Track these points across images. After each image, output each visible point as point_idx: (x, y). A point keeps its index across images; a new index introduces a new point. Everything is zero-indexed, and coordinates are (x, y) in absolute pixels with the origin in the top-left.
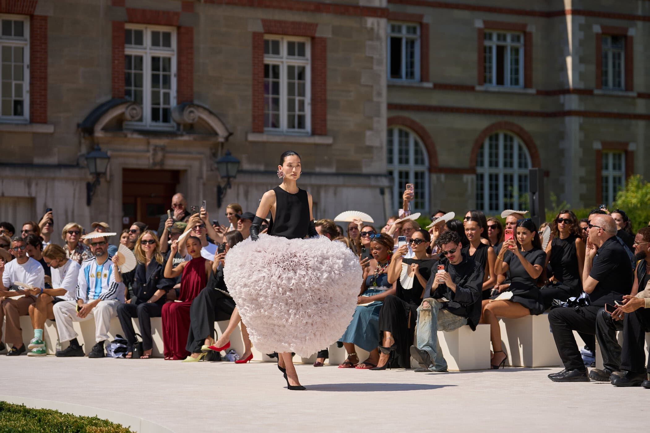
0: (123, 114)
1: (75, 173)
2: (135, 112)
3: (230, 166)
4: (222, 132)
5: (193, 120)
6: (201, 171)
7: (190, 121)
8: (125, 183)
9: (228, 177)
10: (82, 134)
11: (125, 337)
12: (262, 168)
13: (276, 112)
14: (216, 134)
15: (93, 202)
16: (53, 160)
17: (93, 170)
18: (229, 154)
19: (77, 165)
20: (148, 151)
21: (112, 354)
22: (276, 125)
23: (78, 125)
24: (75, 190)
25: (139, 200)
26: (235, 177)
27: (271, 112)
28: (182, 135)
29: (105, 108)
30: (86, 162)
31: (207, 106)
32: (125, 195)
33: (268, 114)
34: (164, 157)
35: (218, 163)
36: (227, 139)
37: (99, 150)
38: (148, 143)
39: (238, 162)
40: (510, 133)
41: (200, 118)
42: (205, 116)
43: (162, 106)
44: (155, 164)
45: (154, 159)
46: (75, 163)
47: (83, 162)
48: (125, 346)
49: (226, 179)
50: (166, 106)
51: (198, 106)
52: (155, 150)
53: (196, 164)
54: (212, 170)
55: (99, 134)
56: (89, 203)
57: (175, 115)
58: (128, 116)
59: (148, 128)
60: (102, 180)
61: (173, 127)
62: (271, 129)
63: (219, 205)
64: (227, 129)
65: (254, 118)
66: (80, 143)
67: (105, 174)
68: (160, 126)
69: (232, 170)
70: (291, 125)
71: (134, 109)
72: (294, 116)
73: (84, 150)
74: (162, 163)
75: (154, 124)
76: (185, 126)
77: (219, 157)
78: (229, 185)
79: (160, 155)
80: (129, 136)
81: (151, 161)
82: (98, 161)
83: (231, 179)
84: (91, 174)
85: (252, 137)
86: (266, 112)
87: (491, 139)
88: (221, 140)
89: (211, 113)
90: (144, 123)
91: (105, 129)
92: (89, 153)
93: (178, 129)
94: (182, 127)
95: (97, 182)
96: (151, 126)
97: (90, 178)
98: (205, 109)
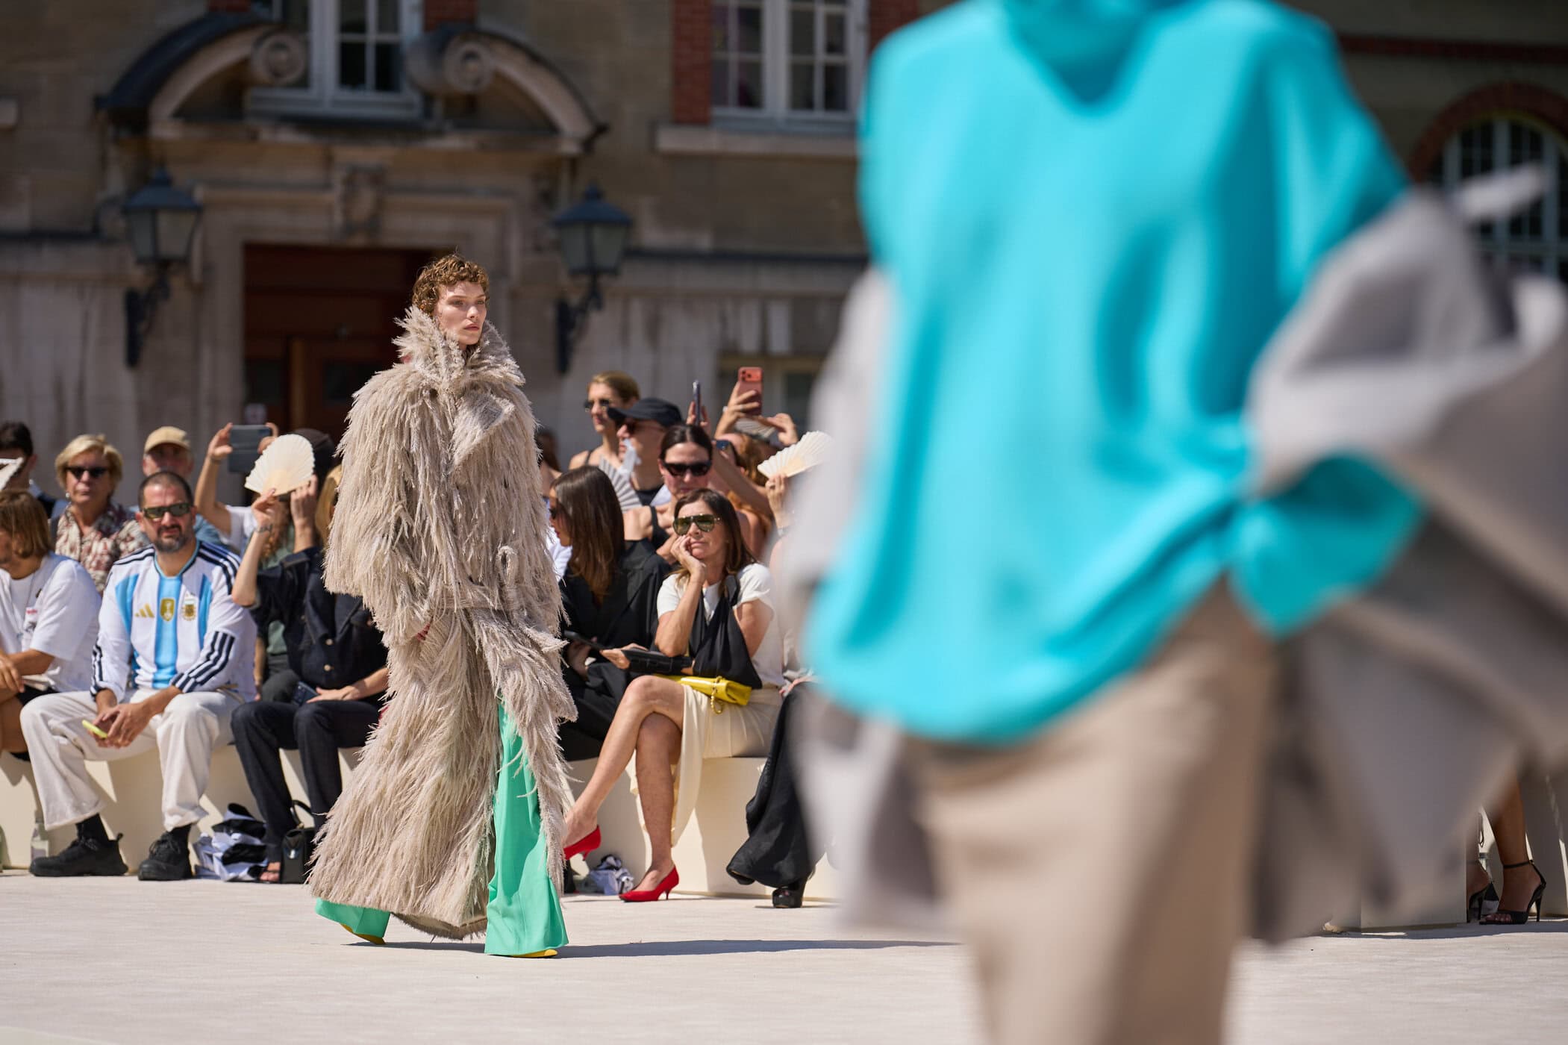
0: (244, 63)
1: (88, 259)
2: (283, 56)
3: (598, 235)
4: (571, 123)
5: (478, 82)
6: (502, 254)
7: (467, 88)
8: (254, 292)
9: (594, 272)
10: (110, 131)
11: (257, 815)
12: (704, 242)
13: (750, 57)
14: (550, 128)
15: (147, 355)
16: (18, 217)
17: (146, 250)
18: (594, 195)
19: (92, 234)
20: (327, 186)
21: (217, 866)
22: (749, 97)
23: (98, 102)
24: (86, 316)
25: (298, 349)
26: (614, 272)
27: (734, 57)
28: (439, 133)
29: (184, 45)
30: (121, 224)
31: (522, 37)
32: (252, 331)
33: (724, 65)
34: (380, 205)
35: (560, 224)
36: (588, 144)
37: (166, 182)
38: (328, 161)
39: (625, 223)
40: (1530, 122)
41: (499, 77)
42: (515, 69)
43: (372, 36)
44: (350, 229)
45: (346, 212)
46: (87, 227)
47: (114, 223)
48: (257, 842)
49: (585, 280)
50: (387, 38)
51: (494, 37)
52: (350, 182)
53: (486, 228)
54: (538, 249)
55: (165, 129)
56: (133, 358)
57: (416, 68)
58: (260, 70)
59: (327, 109)
60: (177, 283)
61: (409, 106)
62: (733, 111)
63: (563, 364)
64: (588, 112)
65: (679, 76)
66: (103, 162)
67: (185, 262)
68: (368, 103)
69: (607, 246)
70: (802, 99)
71: (280, 47)
72: (810, 69)
73: (116, 183)
74: (373, 224)
75: (347, 95)
76: (450, 101)
77: (564, 206)
78: (595, 298)
79: (366, 200)
80: (266, 135)
81: (338, 219)
82: (164, 221)
83: (604, 280)
84: (140, 261)
85: (671, 140)
86: (719, 55)
87: (1467, 142)
88: (569, 147)
89: (536, 59)
90: (313, 93)
91: (185, 114)
92: (131, 193)
93: (428, 113)
94: (438, 108)
95: (160, 289)
96: (336, 103)
97: (138, 276)
98: (515, 45)
